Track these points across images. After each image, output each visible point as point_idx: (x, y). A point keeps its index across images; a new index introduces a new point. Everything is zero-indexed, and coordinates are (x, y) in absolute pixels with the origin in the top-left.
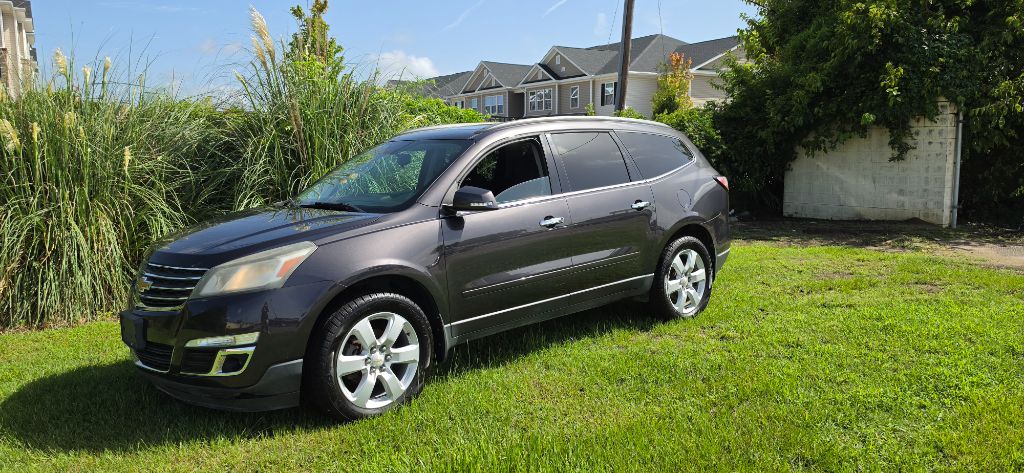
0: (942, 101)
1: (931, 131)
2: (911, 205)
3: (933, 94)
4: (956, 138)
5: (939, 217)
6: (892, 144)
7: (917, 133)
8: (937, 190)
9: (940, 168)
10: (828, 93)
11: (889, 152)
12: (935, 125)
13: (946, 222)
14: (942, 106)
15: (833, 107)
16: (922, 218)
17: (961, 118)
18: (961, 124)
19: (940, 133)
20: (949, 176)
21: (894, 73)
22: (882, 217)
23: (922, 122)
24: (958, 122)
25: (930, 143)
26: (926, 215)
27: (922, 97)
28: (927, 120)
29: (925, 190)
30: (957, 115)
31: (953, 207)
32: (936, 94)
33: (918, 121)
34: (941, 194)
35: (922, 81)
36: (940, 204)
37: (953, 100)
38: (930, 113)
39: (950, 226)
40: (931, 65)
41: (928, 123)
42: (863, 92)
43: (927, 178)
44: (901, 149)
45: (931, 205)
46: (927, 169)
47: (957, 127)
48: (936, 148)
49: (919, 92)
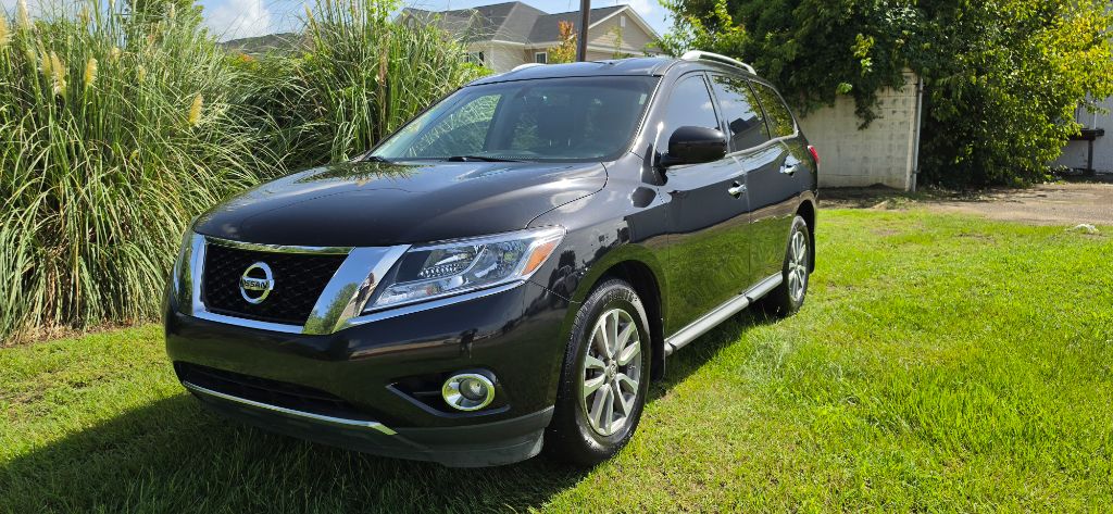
0: (907, 71)
1: (895, 101)
2: (875, 173)
3: (900, 65)
4: (917, 108)
5: (902, 181)
6: (858, 113)
7: (882, 103)
8: (900, 155)
9: (903, 136)
10: (798, 63)
11: (854, 121)
12: (899, 93)
13: (907, 186)
14: (906, 77)
15: (805, 77)
16: (885, 183)
17: (921, 89)
18: (921, 95)
19: (904, 102)
20: (910, 144)
21: (863, 45)
22: (846, 183)
23: (886, 91)
24: (918, 92)
25: (894, 112)
26: (889, 181)
27: (889, 68)
28: (891, 90)
29: (889, 157)
30: (918, 85)
31: (913, 172)
32: (903, 65)
33: (883, 90)
34: (904, 159)
35: (889, 53)
36: (903, 170)
37: (918, 71)
38: (895, 83)
39: (910, 190)
40: (896, 37)
41: (892, 93)
42: (832, 62)
43: (891, 145)
44: (866, 116)
45: (894, 171)
46: (891, 138)
47: (917, 96)
48: (900, 116)
49: (887, 62)
